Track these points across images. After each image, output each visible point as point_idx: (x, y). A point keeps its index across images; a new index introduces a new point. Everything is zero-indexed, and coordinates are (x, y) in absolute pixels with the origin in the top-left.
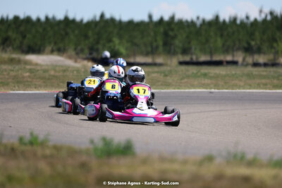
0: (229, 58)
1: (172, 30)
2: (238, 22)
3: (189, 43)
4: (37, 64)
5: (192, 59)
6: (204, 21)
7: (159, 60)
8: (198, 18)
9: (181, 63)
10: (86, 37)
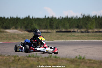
0: (72, 30)
1: (52, 21)
2: (74, 18)
3: (58, 25)
4: (9, 33)
5: (60, 30)
6: (62, 18)
7: (49, 31)
8: (61, 17)
9: (57, 32)
10: (24, 23)
